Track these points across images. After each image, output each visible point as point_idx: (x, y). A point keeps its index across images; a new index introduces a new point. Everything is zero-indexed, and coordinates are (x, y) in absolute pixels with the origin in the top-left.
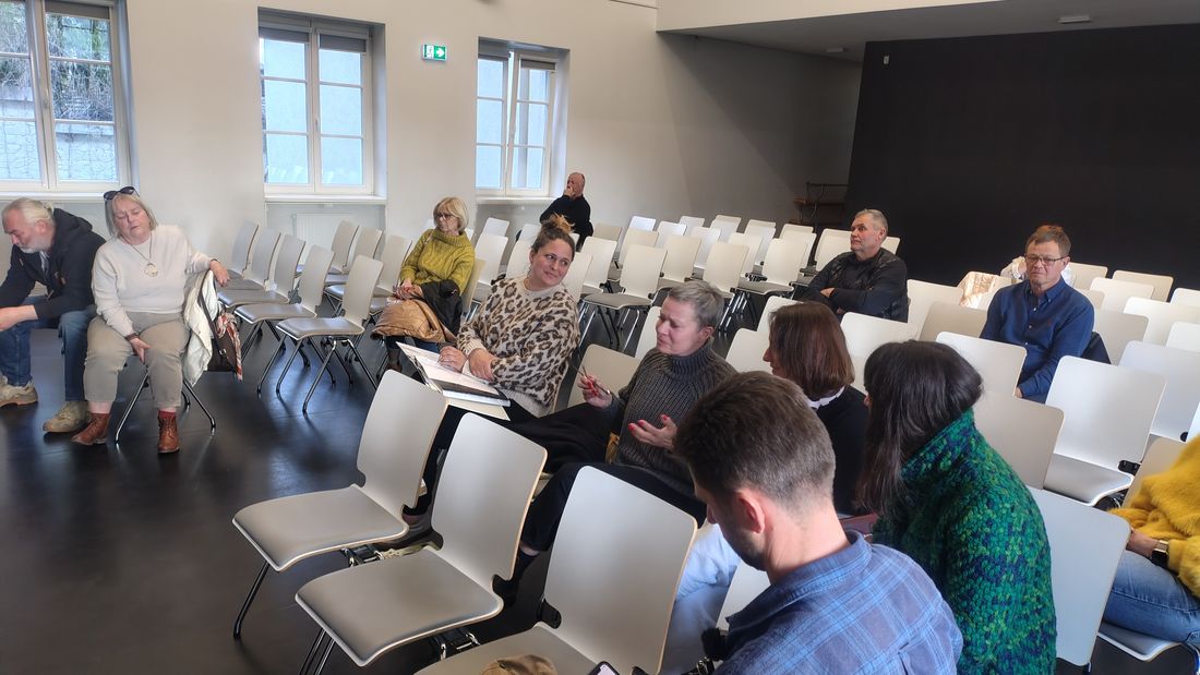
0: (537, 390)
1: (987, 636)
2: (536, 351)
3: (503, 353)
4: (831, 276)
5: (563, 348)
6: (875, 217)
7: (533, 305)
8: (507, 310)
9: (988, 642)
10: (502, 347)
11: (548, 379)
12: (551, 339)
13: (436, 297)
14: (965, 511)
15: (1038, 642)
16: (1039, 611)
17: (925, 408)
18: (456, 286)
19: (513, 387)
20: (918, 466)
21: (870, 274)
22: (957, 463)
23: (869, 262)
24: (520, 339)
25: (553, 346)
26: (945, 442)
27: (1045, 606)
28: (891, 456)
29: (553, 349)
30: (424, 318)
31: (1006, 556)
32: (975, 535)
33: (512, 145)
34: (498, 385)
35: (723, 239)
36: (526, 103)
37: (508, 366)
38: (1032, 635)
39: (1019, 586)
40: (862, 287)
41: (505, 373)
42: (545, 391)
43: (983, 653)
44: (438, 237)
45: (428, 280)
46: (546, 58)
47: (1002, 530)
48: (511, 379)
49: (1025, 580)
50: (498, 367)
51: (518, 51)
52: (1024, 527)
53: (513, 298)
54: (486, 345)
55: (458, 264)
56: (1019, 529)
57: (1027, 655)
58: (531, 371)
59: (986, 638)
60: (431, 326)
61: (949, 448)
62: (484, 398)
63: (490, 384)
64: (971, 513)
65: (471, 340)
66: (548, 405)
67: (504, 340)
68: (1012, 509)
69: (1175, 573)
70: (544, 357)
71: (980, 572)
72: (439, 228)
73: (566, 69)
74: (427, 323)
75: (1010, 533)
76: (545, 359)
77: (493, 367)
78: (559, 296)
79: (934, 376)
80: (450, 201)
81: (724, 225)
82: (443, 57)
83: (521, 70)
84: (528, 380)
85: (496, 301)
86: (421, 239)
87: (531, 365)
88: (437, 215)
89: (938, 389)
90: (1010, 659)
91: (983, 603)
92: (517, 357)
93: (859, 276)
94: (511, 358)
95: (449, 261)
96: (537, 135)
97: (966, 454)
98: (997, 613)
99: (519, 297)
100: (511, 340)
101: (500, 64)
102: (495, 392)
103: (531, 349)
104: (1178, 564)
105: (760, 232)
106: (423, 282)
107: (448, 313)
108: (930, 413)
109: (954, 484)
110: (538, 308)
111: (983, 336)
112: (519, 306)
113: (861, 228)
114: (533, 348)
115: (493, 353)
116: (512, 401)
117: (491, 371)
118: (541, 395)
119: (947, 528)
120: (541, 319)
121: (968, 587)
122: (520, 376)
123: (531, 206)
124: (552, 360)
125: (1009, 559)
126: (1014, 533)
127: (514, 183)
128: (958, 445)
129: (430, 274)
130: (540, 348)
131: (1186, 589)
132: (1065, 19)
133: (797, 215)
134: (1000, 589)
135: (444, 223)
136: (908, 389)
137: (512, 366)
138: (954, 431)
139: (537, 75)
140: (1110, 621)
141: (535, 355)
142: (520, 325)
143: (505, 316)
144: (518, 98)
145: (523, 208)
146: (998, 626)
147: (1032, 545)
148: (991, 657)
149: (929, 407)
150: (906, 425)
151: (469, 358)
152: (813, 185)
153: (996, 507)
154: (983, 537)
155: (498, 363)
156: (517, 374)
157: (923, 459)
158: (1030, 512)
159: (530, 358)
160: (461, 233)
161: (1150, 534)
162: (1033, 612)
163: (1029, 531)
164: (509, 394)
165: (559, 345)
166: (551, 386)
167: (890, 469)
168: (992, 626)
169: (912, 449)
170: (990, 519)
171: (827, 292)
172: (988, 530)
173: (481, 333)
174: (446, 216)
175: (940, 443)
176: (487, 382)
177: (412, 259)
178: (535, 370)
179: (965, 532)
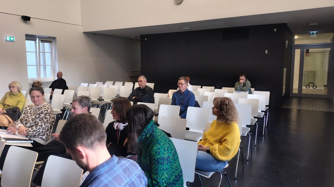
0: (43, 136)
1: (163, 179)
2: (40, 124)
3: (29, 126)
4: (134, 94)
5: (49, 121)
6: (144, 78)
7: (37, 110)
8: (30, 113)
9: (163, 181)
10: (28, 125)
11: (46, 132)
12: (44, 120)
13: (11, 113)
14: (153, 147)
15: (178, 178)
16: (177, 170)
17: (140, 121)
18: (19, 109)
19: (34, 136)
20: (142, 137)
21: (144, 92)
22: (151, 135)
23: (144, 89)
24: (34, 121)
25: (45, 121)
26: (147, 130)
27: (178, 168)
28: (134, 136)
29: (45, 122)
30: (7, 120)
31: (164, 157)
32: (156, 153)
33: (40, 65)
34: (29, 137)
35: (108, 87)
36: (44, 53)
37: (32, 131)
38: (176, 176)
39: (169, 164)
40: (142, 96)
41: (31, 133)
42: (45, 136)
43: (163, 184)
44: (11, 94)
45: (8, 108)
46: (49, 40)
47: (162, 150)
48: (33, 134)
49: (170, 162)
50: (28, 131)
51: (39, 38)
52: (168, 148)
53: (32, 110)
54: (24, 125)
55: (19, 102)
56: (167, 149)
57: (175, 182)
58: (39, 131)
59: (163, 180)
60: (10, 122)
61: (148, 131)
62: (23, 141)
63: (26, 137)
64: (154, 147)
65: (19, 124)
66: (47, 140)
67: (29, 122)
68: (164, 144)
69: (212, 154)
70: (43, 125)
71: (158, 162)
72: (11, 91)
73: (56, 43)
74: (8, 121)
75: (165, 151)
76: (44, 126)
77: (26, 131)
78: (45, 106)
79: (141, 113)
80: (14, 82)
81: (109, 84)
82: (13, 40)
83: (41, 43)
84: (39, 134)
85: (26, 111)
86: (5, 95)
87: (39, 129)
88: (10, 87)
89: (143, 116)
90: (171, 184)
91: (160, 171)
92: (34, 127)
93: (142, 93)
94: (32, 128)
95: (15, 101)
96: (48, 62)
97: (153, 132)
98: (164, 173)
99: (34, 109)
100: (31, 122)
101: (34, 42)
102: (28, 139)
103: (38, 124)
104: (212, 152)
105: (119, 84)
106: (6, 108)
107: (16, 117)
108: (142, 122)
109: (150, 140)
110: (39, 111)
111: (172, 104)
112: (33, 112)
113: (141, 81)
114: (39, 123)
115: (26, 127)
116: (34, 141)
117: (26, 133)
118: (44, 137)
119: (150, 153)
120: (39, 114)
121: (156, 167)
122: (36, 133)
123: (47, 83)
124: (46, 126)
125: (165, 157)
126: (165, 150)
127: (42, 76)
128: (151, 130)
129: (9, 106)
130: (41, 123)
131: (215, 158)
132: (184, 29)
133: (130, 79)
134: (164, 166)
135: (12, 90)
136: (136, 117)
137: (33, 130)
138: (149, 126)
139: (47, 45)
140: (197, 169)
141: (40, 125)
142: (34, 117)
143: (29, 115)
144: (41, 51)
145: (45, 84)
146: (165, 176)
147: (171, 153)
148: (165, 185)
149: (141, 121)
150: (137, 127)
151: (18, 129)
152: (133, 72)
153: (160, 145)
154: (158, 153)
155: (28, 130)
156: (35, 132)
157: (142, 136)
158: (169, 144)
159: (38, 127)
160: (19, 92)
161: (206, 146)
162: (175, 170)
163: (169, 149)
164: (32, 139)
165: (47, 121)
166: (47, 134)
167: (135, 139)
168: (164, 176)
169: (139, 133)
170: (159, 148)
171: (134, 98)
172: (159, 151)
173: (22, 121)
174: (13, 87)
175: (146, 130)
176: (25, 136)
177: (2, 102)
178: (41, 130)
179: (154, 153)
